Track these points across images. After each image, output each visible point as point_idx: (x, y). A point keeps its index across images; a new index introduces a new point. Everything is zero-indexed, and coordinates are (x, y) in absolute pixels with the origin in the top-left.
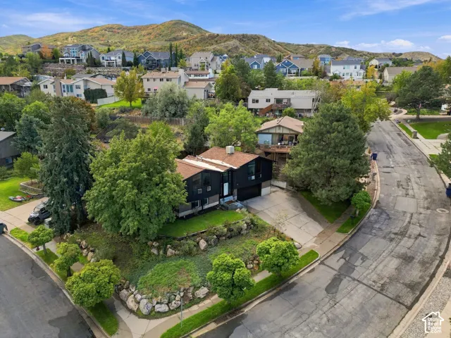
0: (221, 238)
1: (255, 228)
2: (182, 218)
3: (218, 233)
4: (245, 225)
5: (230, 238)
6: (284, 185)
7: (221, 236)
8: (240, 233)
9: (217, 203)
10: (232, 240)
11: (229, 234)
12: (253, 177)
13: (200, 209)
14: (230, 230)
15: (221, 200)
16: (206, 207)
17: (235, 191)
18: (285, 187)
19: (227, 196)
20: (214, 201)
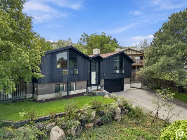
0: (86, 125)
1: (131, 113)
2: (41, 101)
3: (83, 116)
4: (119, 108)
5: (100, 124)
6: (139, 85)
7: (87, 122)
8: (113, 118)
9: (85, 90)
10: (104, 127)
11: (99, 119)
12: (118, 71)
13: (65, 94)
14: (100, 114)
15: (89, 88)
16: (72, 93)
17: (102, 81)
18: (140, 87)
19: (94, 85)
20: (81, 88)
